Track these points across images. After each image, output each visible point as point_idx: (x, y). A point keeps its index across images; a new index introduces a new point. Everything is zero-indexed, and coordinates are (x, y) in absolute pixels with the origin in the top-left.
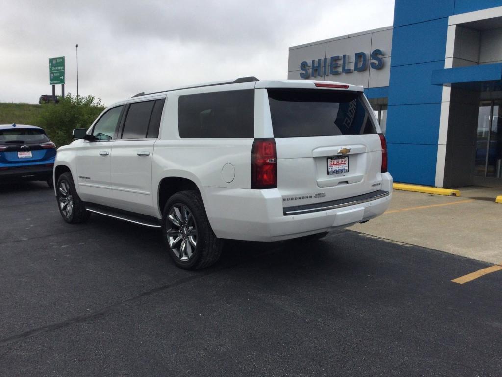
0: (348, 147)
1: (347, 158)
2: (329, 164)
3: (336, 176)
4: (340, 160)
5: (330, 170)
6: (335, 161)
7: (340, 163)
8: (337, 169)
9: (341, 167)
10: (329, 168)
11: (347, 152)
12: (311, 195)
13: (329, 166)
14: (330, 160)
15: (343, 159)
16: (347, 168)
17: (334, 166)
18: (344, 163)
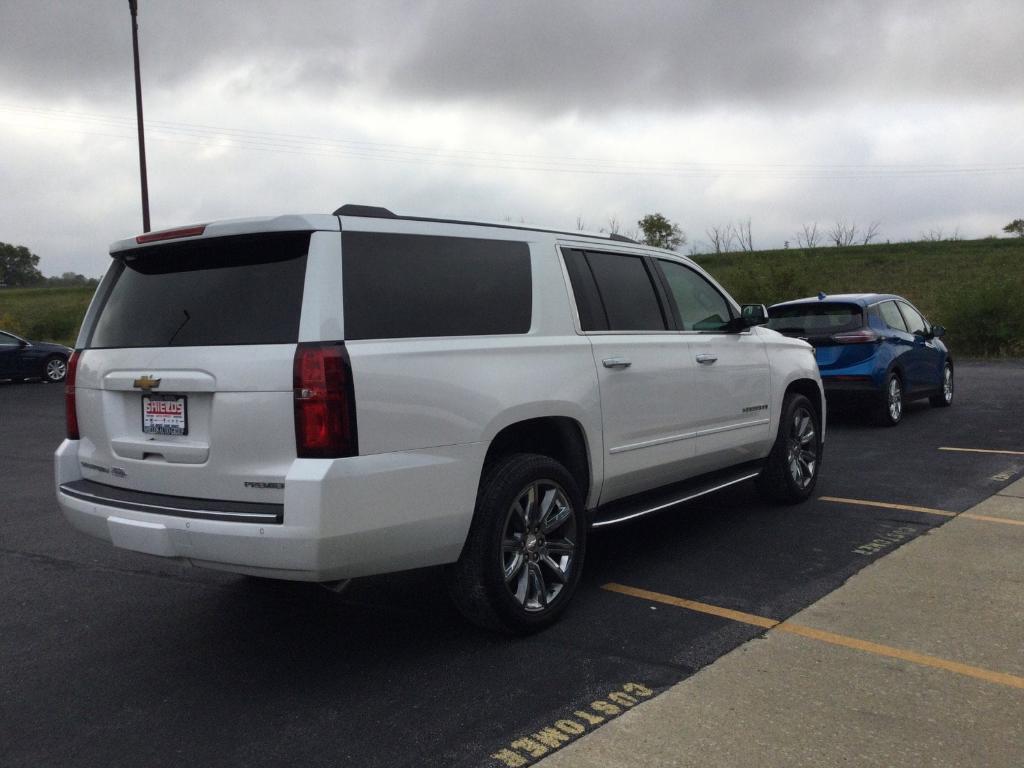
0: (156, 376)
1: (181, 401)
2: (145, 411)
4: (168, 404)
5: (147, 424)
6: (157, 405)
7: (168, 410)
8: (163, 424)
9: (171, 421)
10: (146, 418)
11: (151, 387)
13: (145, 413)
14: (147, 401)
15: (175, 403)
16: (182, 425)
17: (155, 416)
18: (176, 413)
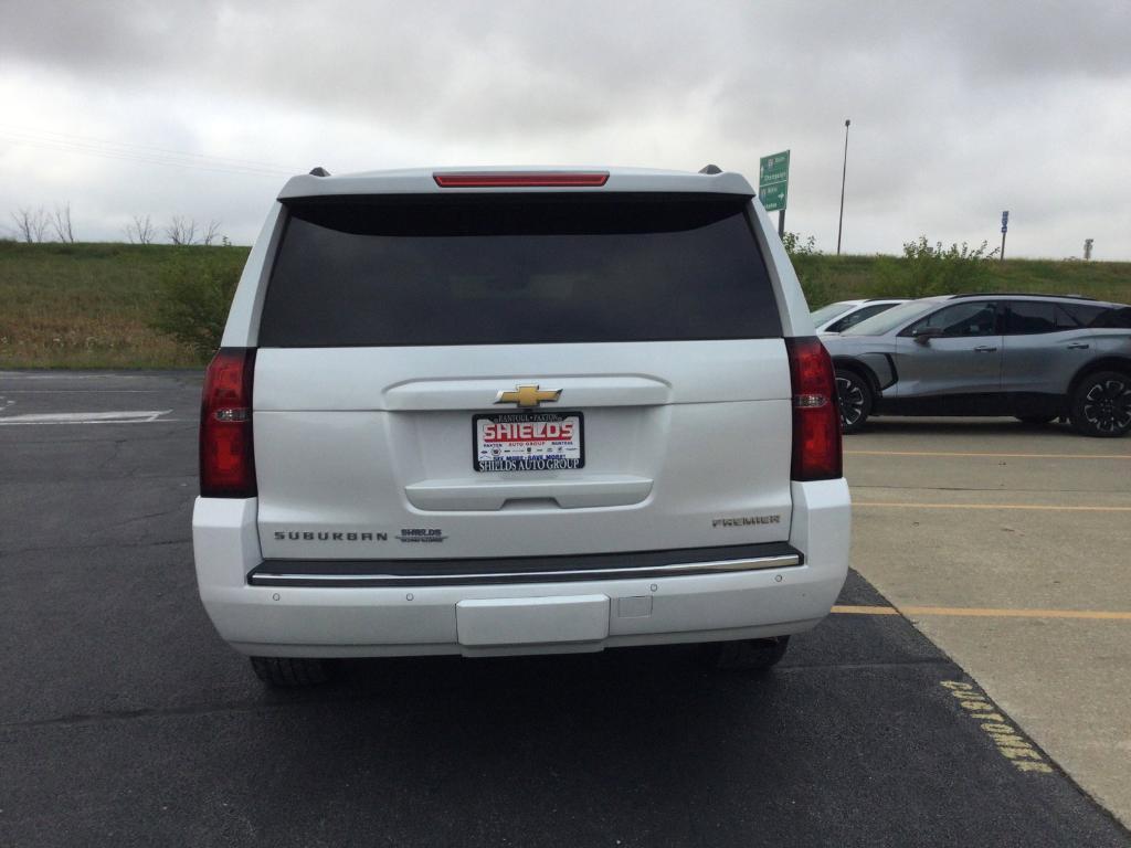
0: (549, 386)
1: (573, 420)
2: (481, 437)
3: (506, 479)
4: (538, 428)
5: (486, 457)
6: (510, 429)
7: (537, 435)
8: (525, 455)
9: (543, 450)
10: (482, 449)
12: (383, 532)
13: (481, 443)
14: (483, 425)
15: (556, 425)
16: (576, 455)
17: (505, 445)
18: (560, 438)
